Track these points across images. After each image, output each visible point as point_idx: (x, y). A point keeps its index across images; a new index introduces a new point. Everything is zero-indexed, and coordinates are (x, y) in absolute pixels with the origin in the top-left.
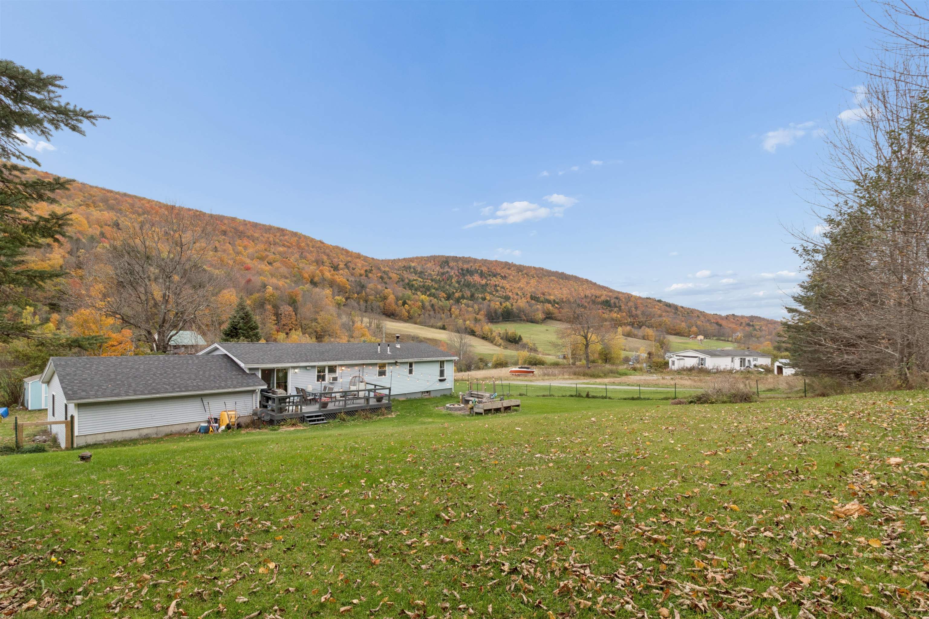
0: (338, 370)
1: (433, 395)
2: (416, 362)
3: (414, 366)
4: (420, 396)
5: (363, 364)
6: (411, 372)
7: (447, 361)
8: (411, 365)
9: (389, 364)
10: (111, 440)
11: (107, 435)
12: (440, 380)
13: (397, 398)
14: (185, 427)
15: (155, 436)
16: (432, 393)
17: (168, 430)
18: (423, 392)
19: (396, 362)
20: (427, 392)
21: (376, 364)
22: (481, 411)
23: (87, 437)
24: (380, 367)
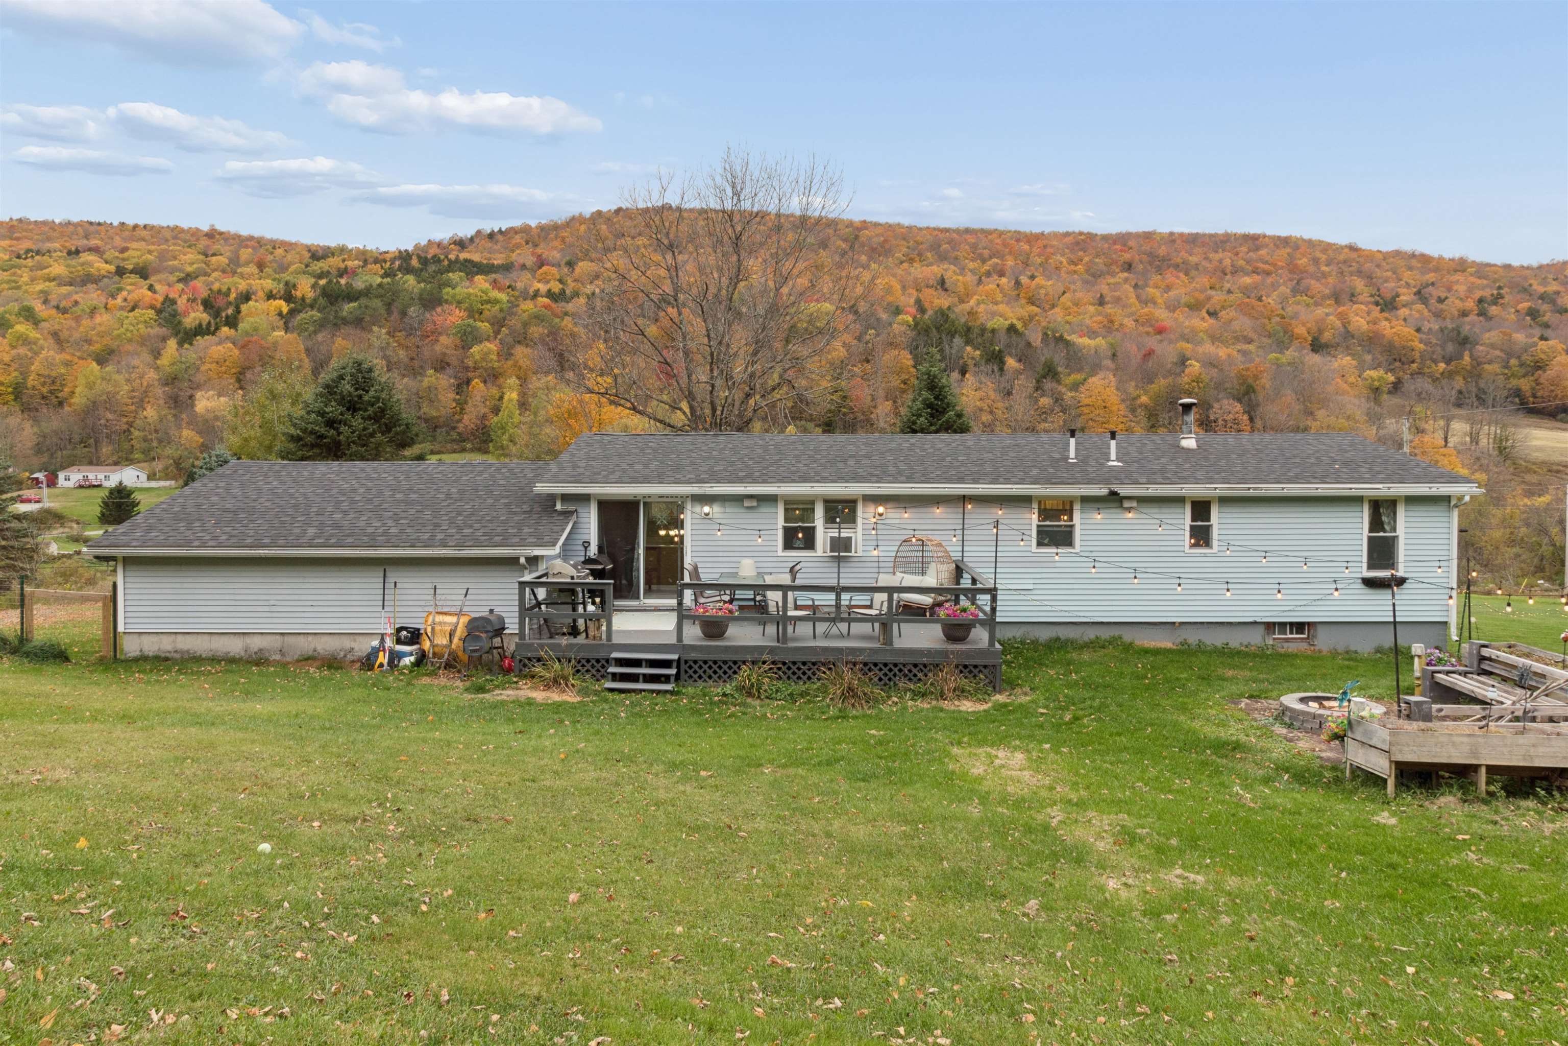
0: (865, 514)
1: (1324, 641)
2: (1224, 501)
3: (1215, 512)
4: (1256, 638)
5: (964, 499)
6: (1201, 536)
7: (1412, 500)
8: (1201, 509)
9: (1086, 500)
10: (188, 651)
11: (180, 637)
12: (1370, 583)
13: (1128, 636)
14: (347, 643)
15: (277, 657)
16: (1321, 632)
17: (306, 646)
18: (1270, 627)
19: (1113, 494)
20: (1299, 627)
21: (1024, 501)
22: (1380, 765)
23: (143, 637)
24: (1044, 514)
